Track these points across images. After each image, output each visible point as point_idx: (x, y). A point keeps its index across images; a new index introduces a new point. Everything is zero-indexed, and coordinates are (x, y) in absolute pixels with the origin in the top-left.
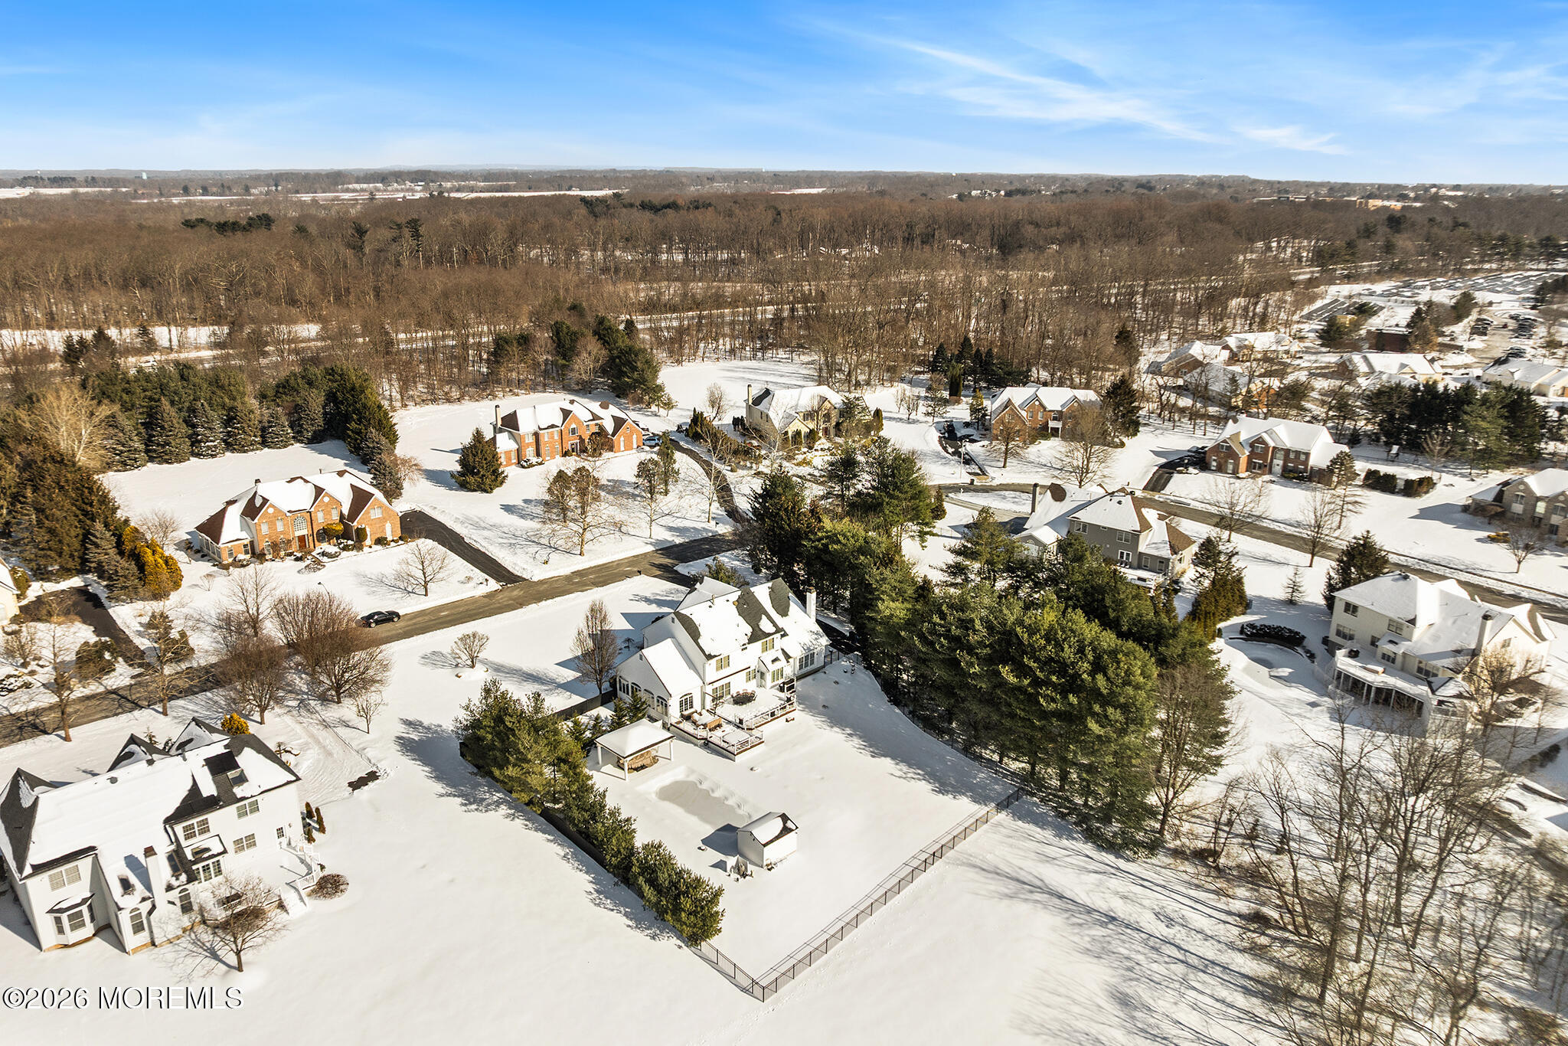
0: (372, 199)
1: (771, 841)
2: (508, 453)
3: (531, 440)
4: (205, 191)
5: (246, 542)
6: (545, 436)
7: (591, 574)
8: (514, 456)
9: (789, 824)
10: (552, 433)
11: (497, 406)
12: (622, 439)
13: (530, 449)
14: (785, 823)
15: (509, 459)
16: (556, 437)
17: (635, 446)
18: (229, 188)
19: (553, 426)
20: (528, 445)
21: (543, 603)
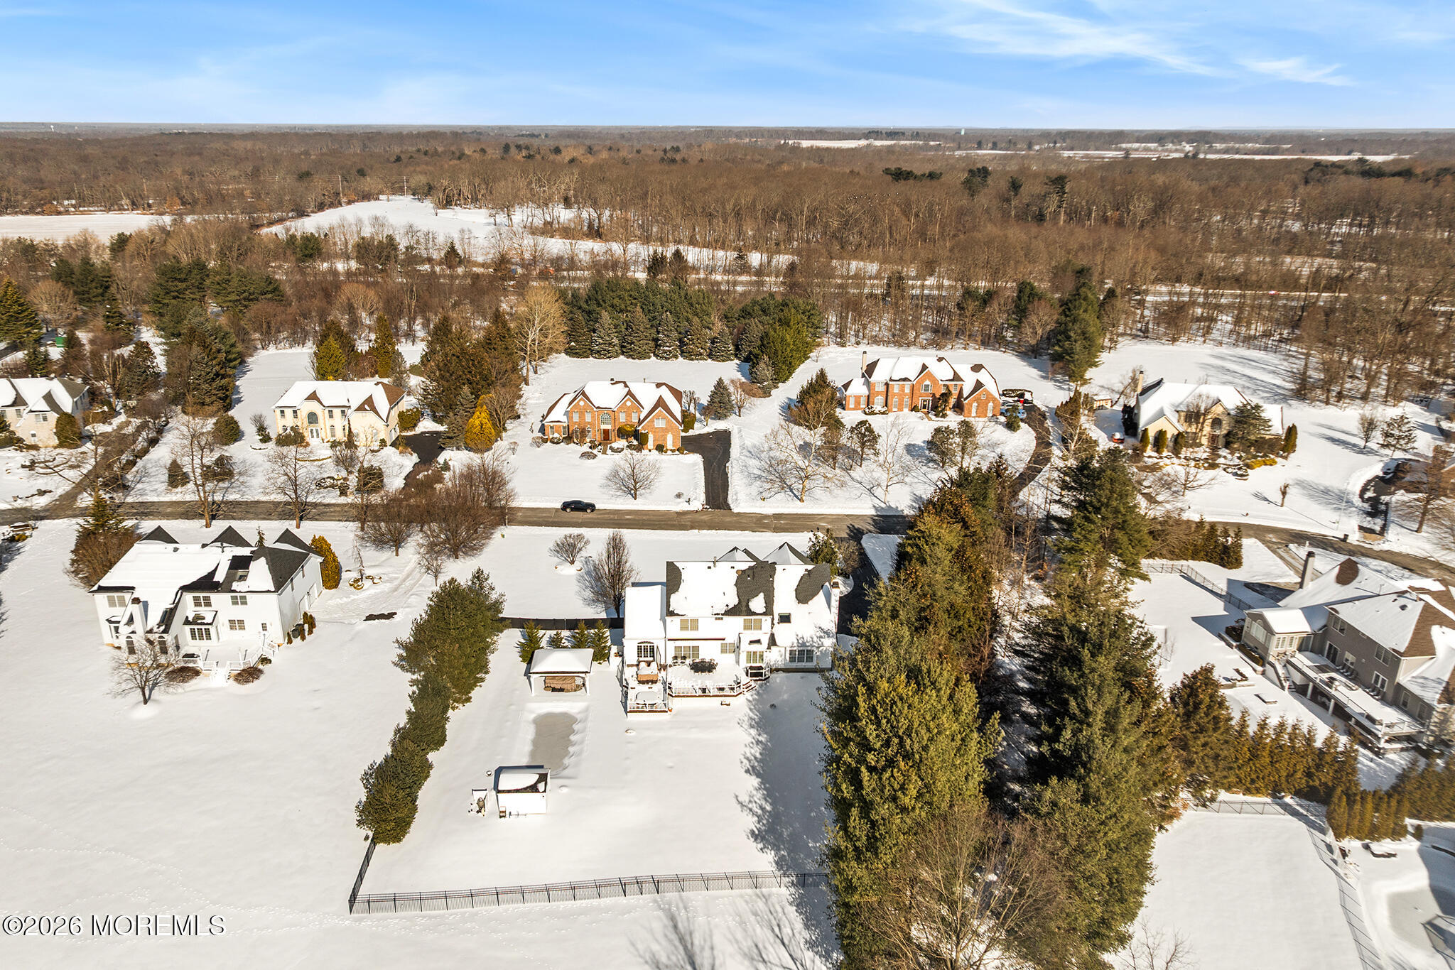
0: (1126, 157)
1: (509, 791)
2: (857, 398)
3: (883, 389)
4: (994, 147)
5: (565, 425)
6: (896, 388)
7: (783, 519)
8: (863, 401)
9: (541, 786)
10: (903, 387)
11: (865, 352)
12: (975, 404)
13: (880, 397)
14: (539, 781)
15: (858, 403)
16: (907, 390)
17: (990, 414)
18: (1015, 144)
19: (905, 379)
20: (878, 393)
21: (705, 532)
